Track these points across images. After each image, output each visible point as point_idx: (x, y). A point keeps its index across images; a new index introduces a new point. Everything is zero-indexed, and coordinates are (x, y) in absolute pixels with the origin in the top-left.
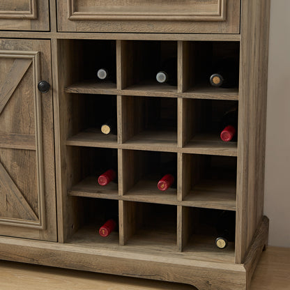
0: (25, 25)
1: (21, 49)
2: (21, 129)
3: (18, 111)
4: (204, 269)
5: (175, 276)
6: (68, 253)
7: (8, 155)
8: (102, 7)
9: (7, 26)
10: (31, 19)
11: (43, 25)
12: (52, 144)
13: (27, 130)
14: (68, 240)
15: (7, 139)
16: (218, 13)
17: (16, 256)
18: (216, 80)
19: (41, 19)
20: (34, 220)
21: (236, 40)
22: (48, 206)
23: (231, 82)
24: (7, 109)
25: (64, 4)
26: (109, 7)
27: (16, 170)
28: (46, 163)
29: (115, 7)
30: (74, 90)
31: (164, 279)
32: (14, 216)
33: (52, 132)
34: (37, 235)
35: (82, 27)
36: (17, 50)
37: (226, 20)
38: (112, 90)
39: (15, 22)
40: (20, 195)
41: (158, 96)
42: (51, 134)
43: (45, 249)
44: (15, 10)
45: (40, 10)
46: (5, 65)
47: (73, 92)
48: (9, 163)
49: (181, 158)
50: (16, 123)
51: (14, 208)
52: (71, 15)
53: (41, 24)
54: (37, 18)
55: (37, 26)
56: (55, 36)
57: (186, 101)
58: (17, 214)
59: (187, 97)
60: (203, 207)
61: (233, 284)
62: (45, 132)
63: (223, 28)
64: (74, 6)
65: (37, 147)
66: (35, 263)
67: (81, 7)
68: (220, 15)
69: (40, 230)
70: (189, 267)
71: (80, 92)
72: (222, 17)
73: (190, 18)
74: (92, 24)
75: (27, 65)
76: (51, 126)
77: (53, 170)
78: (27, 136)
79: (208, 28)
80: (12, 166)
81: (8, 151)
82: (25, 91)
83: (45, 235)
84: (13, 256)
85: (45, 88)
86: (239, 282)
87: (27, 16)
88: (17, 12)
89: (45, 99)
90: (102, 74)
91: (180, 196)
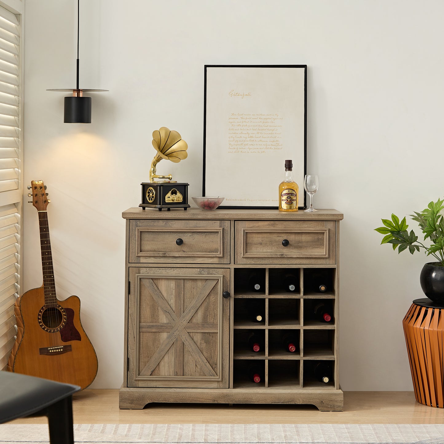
0: (216, 260)
1: (211, 274)
2: (208, 320)
3: (207, 309)
4: (320, 394)
5: (303, 400)
6: (238, 394)
7: (199, 337)
8: (261, 251)
9: (203, 261)
10: (219, 257)
11: (226, 261)
12: (228, 328)
13: (212, 321)
14: (235, 387)
15: (199, 327)
16: (325, 254)
17: (203, 400)
18: (323, 288)
19: (225, 257)
20: (214, 376)
21: (334, 267)
22: (224, 366)
23: (331, 289)
24: (200, 309)
25: (239, 249)
26: (265, 251)
27: (204, 345)
28: (224, 340)
29: (268, 251)
30: (240, 296)
31: (297, 403)
32: (200, 375)
33: (228, 321)
34: (215, 385)
35: (249, 261)
36: (209, 274)
37: (329, 257)
38: (263, 296)
39: (209, 259)
40: (206, 361)
41: (290, 298)
42: (228, 323)
43: (222, 393)
44: (209, 252)
45: (225, 252)
46: (200, 283)
47: (239, 297)
48: (199, 341)
49: (303, 332)
50: (205, 317)
51: (201, 369)
52: (244, 255)
53: (225, 260)
54: (223, 257)
55: (222, 261)
56: (233, 266)
57: (305, 300)
58: (202, 373)
59: (306, 298)
60: (315, 359)
61: (336, 401)
62: (224, 321)
63: (327, 261)
64: (246, 250)
65: (219, 331)
66: (216, 402)
67: (249, 251)
68: (326, 255)
69: (218, 382)
70: (311, 394)
71: (244, 298)
72: (327, 256)
73: (310, 256)
74: (255, 260)
75: (215, 282)
76: (228, 318)
77: (228, 344)
78: (212, 325)
79: (319, 261)
80: (201, 343)
81: (199, 334)
82: (212, 298)
83: (221, 385)
84: (201, 400)
85: (226, 295)
86: (339, 399)
87: (217, 255)
88: (211, 253)
89: (225, 302)
90: (257, 287)
91: (302, 354)
